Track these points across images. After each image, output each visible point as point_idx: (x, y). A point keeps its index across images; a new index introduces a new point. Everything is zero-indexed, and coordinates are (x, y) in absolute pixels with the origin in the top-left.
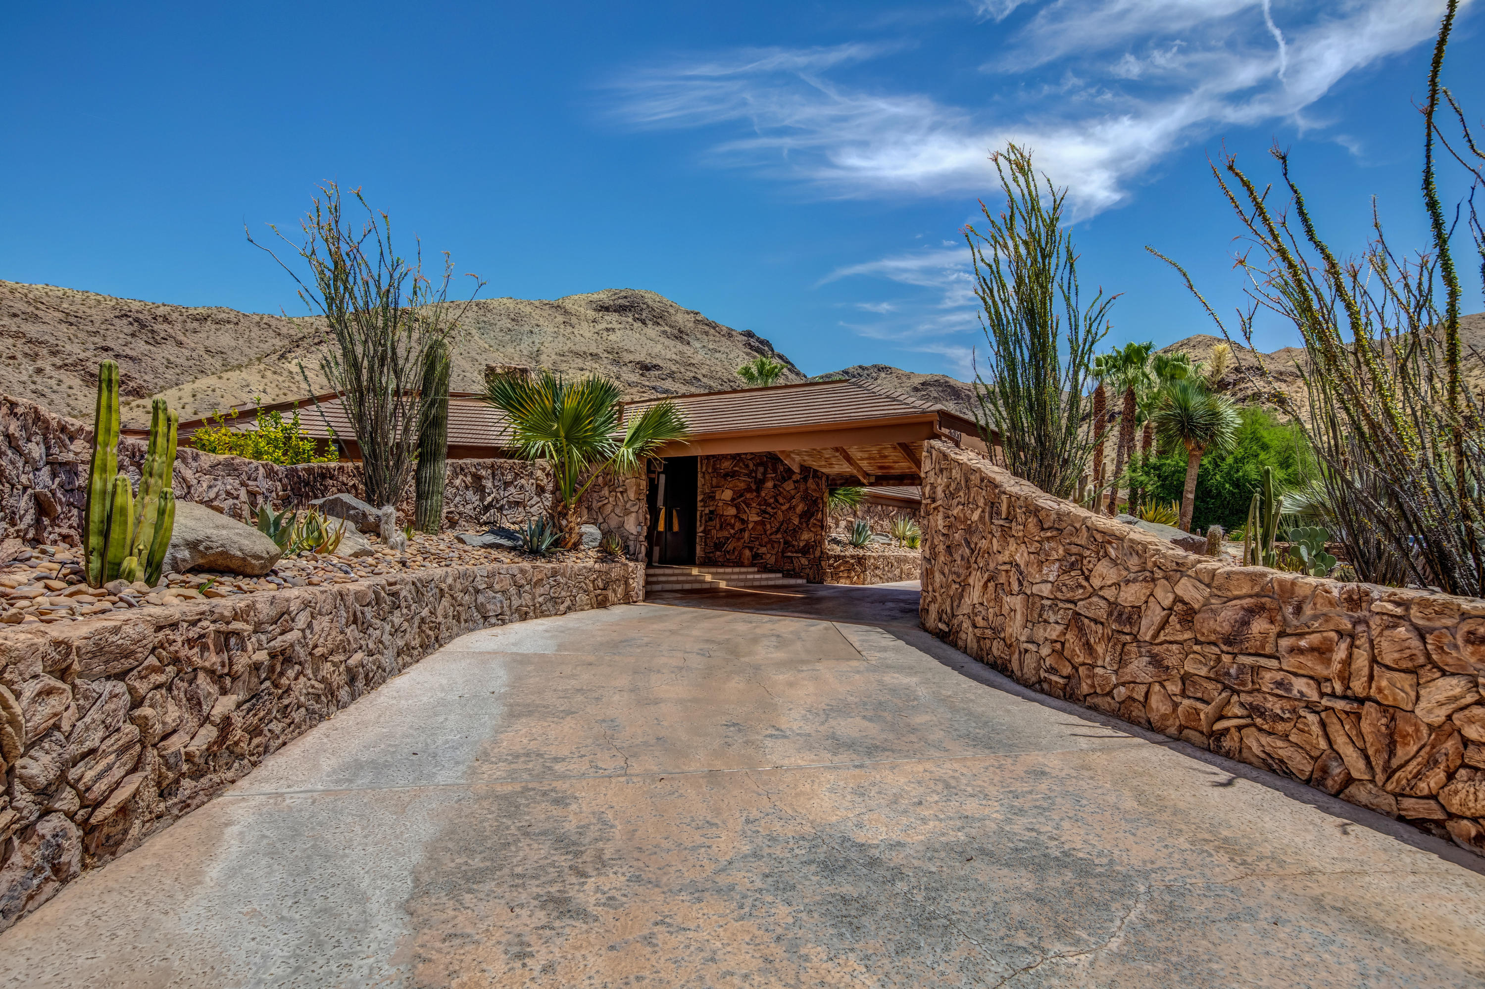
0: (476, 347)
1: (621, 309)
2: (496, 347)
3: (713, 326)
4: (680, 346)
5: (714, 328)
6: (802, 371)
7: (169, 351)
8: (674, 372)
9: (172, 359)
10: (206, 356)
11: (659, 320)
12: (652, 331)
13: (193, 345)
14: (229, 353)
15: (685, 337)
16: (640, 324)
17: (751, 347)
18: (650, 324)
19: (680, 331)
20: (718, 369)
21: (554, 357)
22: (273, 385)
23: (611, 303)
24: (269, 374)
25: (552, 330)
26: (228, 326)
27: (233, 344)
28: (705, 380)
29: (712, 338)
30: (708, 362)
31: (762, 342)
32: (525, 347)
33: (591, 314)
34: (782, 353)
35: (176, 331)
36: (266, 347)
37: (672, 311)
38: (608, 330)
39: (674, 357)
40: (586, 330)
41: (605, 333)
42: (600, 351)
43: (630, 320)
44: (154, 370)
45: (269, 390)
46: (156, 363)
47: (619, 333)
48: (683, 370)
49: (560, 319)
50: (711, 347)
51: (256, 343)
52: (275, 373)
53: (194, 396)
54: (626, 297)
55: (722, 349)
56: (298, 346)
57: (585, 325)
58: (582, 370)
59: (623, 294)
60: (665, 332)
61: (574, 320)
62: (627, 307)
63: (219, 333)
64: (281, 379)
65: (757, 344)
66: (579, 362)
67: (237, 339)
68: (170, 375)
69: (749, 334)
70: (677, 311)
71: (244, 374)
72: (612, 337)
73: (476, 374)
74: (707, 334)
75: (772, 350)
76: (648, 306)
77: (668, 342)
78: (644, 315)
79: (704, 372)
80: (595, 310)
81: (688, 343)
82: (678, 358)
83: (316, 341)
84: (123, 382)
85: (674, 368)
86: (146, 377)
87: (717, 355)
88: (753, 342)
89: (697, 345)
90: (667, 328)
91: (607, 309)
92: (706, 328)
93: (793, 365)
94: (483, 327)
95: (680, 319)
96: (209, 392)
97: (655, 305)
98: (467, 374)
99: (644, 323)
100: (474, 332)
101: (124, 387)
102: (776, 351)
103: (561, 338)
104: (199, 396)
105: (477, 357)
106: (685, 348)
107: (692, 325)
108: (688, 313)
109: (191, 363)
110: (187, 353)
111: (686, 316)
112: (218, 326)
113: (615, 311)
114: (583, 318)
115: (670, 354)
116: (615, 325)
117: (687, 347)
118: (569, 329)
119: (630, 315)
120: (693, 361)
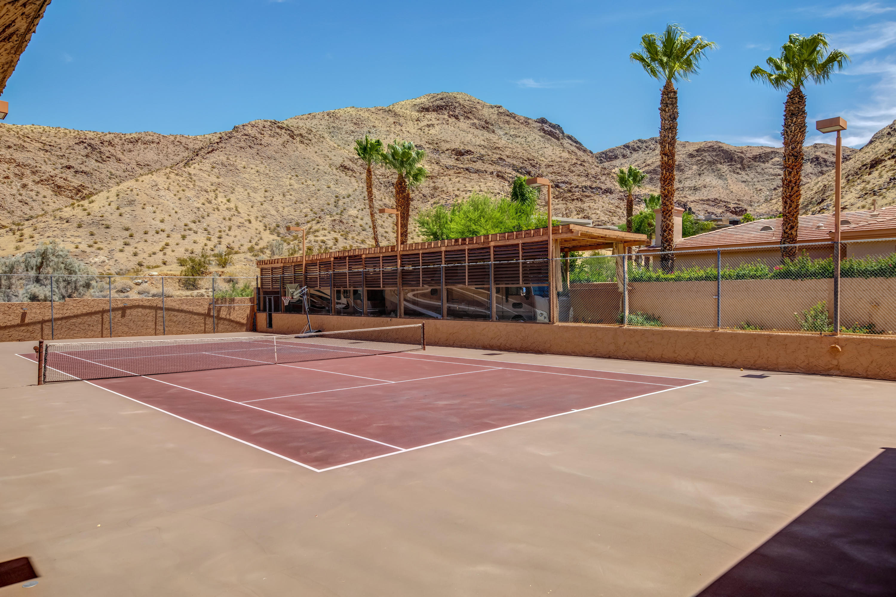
0: (327, 146)
1: (438, 109)
2: (343, 146)
3: (512, 116)
4: (487, 135)
5: (514, 118)
6: (589, 148)
7: (111, 166)
8: (483, 156)
9: (113, 172)
10: (137, 168)
11: (469, 115)
12: (463, 124)
13: (128, 161)
14: (153, 165)
15: (490, 127)
16: (454, 119)
17: (545, 131)
18: (462, 118)
19: (487, 122)
20: (519, 150)
22: (175, 184)
23: (431, 105)
25: (385, 129)
26: (152, 145)
27: (156, 158)
28: (508, 160)
29: (512, 126)
30: (510, 146)
31: (554, 127)
33: (415, 114)
34: (570, 134)
35: (115, 151)
36: (178, 159)
37: (479, 107)
38: (428, 126)
39: (483, 143)
40: (412, 127)
41: (427, 129)
42: (422, 143)
43: (446, 117)
44: (101, 181)
46: (103, 176)
47: (437, 128)
48: (490, 153)
49: (391, 120)
50: (512, 133)
51: (171, 156)
53: (118, 195)
54: (442, 99)
55: (521, 134)
56: (197, 155)
57: (410, 123)
59: (440, 96)
60: (474, 124)
61: (402, 120)
62: (443, 106)
63: (146, 151)
65: (550, 129)
67: (158, 154)
68: (112, 183)
69: (543, 121)
70: (483, 107)
72: (433, 131)
73: (327, 167)
74: (508, 122)
75: (563, 133)
76: (460, 104)
77: (477, 132)
78: (457, 111)
79: (507, 153)
80: (418, 111)
81: (493, 132)
82: (485, 144)
83: (210, 150)
84: (79, 191)
85: (483, 152)
87: (518, 139)
88: (546, 127)
89: (501, 133)
90: (475, 121)
91: (427, 110)
92: (508, 118)
93: (580, 144)
94: (333, 131)
95: (486, 113)
96: (129, 192)
97: (466, 103)
98: (321, 167)
99: (457, 118)
100: (326, 135)
101: (80, 194)
102: (566, 133)
103: (392, 135)
104: (121, 195)
105: (328, 154)
106: (491, 136)
107: (495, 116)
108: (492, 107)
110: (124, 167)
111: (491, 110)
112: (145, 146)
113: (434, 111)
114: (409, 118)
115: (479, 141)
116: (434, 122)
117: (493, 135)
118: (398, 128)
119: (446, 113)
120: (497, 145)
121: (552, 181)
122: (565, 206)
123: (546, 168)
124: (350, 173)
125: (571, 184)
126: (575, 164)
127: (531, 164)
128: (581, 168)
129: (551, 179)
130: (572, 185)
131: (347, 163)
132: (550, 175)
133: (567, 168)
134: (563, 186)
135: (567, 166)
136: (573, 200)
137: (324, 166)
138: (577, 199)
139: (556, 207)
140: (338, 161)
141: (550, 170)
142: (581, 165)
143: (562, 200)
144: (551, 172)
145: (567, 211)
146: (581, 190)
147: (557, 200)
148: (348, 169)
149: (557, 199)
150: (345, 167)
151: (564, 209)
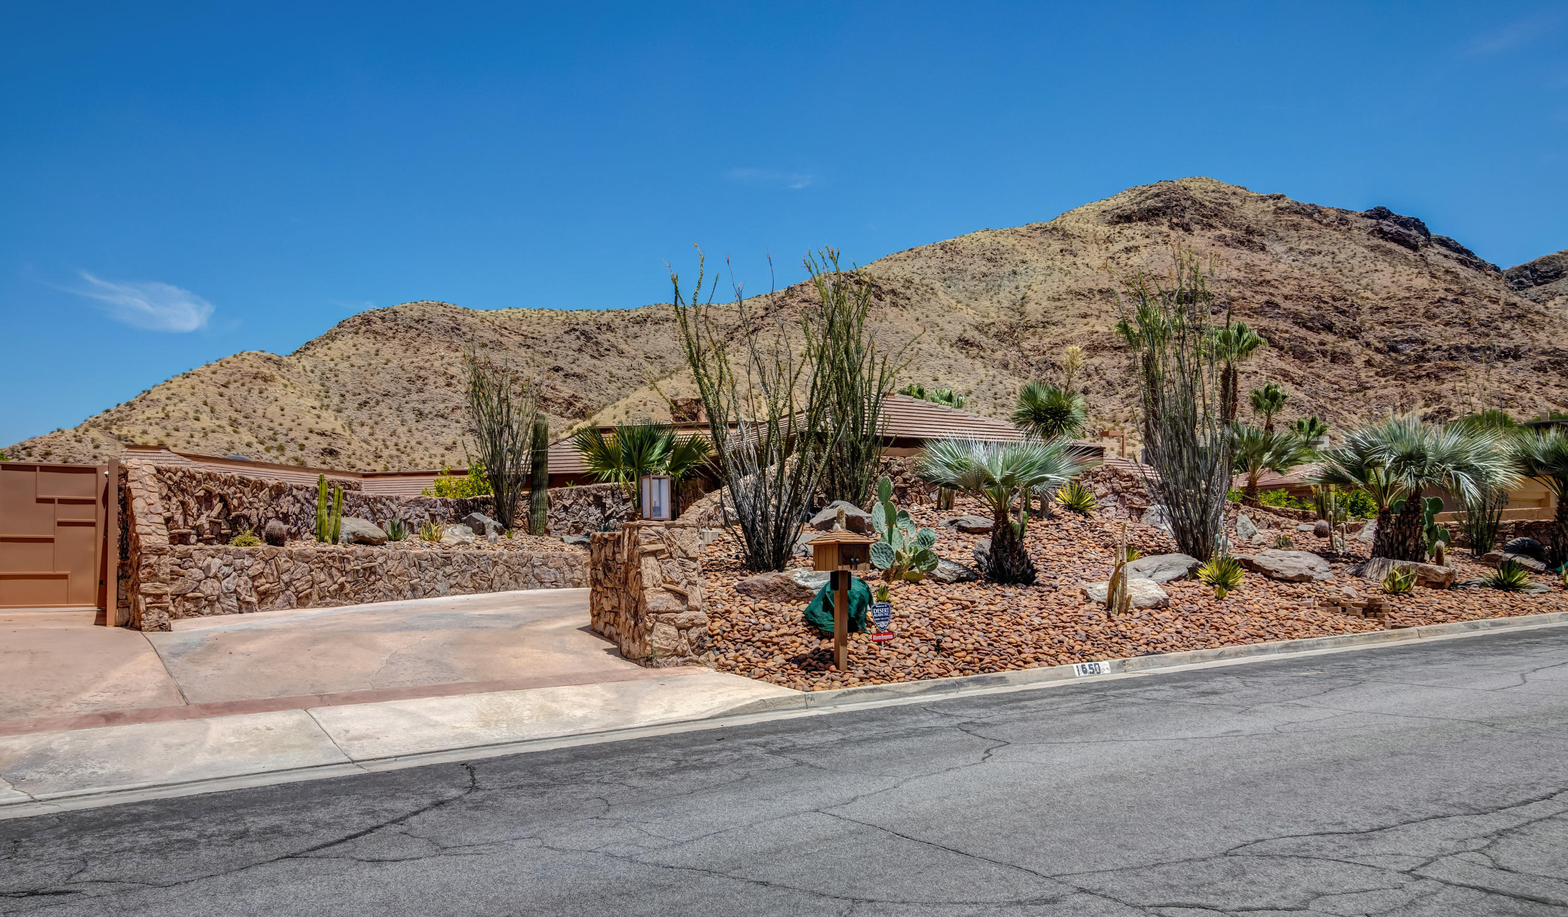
0: (937, 306)
1: (1149, 215)
2: (965, 301)
3: (1312, 212)
4: (1247, 255)
5: (1310, 216)
6: (1489, 261)
7: (612, 363)
8: (1233, 300)
9: (614, 371)
10: (645, 364)
11: (1213, 221)
12: (1200, 240)
13: (633, 353)
14: (667, 356)
15: (1257, 239)
16: (1181, 232)
17: (1384, 235)
18: (1197, 229)
19: (1249, 231)
20: (1314, 282)
21: (1045, 303)
23: (1135, 208)
25: (1044, 265)
26: (667, 325)
28: (1288, 304)
29: (1306, 232)
30: (1297, 274)
31: (1404, 223)
32: (1005, 297)
33: (1103, 230)
34: (1445, 235)
35: (616, 339)
37: (1235, 201)
38: (1128, 250)
39: (1235, 274)
40: (1095, 256)
41: (1124, 256)
42: (1114, 285)
43: (1165, 229)
44: (598, 386)
46: (600, 379)
47: (1145, 253)
48: (1248, 294)
49: (1056, 246)
50: (1303, 247)
53: (627, 413)
54: (1158, 195)
55: (1324, 248)
56: (732, 339)
57: (1093, 249)
58: (1085, 316)
59: (1155, 190)
60: (1222, 238)
61: (1077, 244)
62: (1158, 209)
63: (658, 335)
65: (1396, 228)
66: (1081, 306)
67: (675, 339)
68: (612, 390)
69: (1381, 214)
70: (1244, 201)
71: (674, 382)
72: (1135, 260)
73: (934, 344)
74: (1296, 227)
75: (1426, 233)
76: (1194, 202)
77: (1224, 252)
78: (1187, 216)
79: (1286, 291)
80: (1110, 223)
81: (1263, 248)
82: (1241, 276)
83: (751, 329)
84: (571, 404)
85: (1234, 293)
86: (591, 396)
87: (1315, 259)
88: (1386, 225)
89: (1279, 248)
90: (1225, 231)
91: (1128, 219)
92: (1296, 218)
93: (1469, 253)
94: (949, 276)
95: (1250, 212)
96: (641, 407)
97: (1207, 199)
98: (924, 346)
99: (1187, 229)
100: (937, 285)
101: (572, 408)
102: (1434, 233)
103: (1056, 275)
104: (632, 412)
105: (939, 320)
106: (1257, 258)
107: (1269, 217)
108: (1263, 200)
109: (631, 373)
110: (627, 362)
111: (1261, 205)
112: (657, 327)
113: (1141, 220)
114: (1090, 238)
115: (1224, 272)
116: (1140, 241)
117: (1261, 255)
118: (1069, 259)
119: (1165, 221)
120: (1268, 277)
121: (1383, 339)
122: (1400, 389)
123: (1372, 314)
124: (974, 351)
125: (1424, 343)
126: (1441, 300)
127: (1336, 308)
128: (1455, 309)
129: (1382, 334)
130: (1426, 347)
131: (971, 334)
132: (1378, 328)
133: (1422, 311)
134: (1408, 349)
135: (1421, 306)
136: (1419, 377)
137: (929, 343)
138: (1428, 375)
139: (1380, 392)
140: (955, 332)
141: (1382, 316)
142: (1455, 301)
143: (1395, 379)
144: (1381, 320)
145: (1405, 400)
146: (1446, 354)
147: (1383, 380)
148: (972, 345)
149: (1384, 376)
150: (967, 342)
151: (1398, 397)
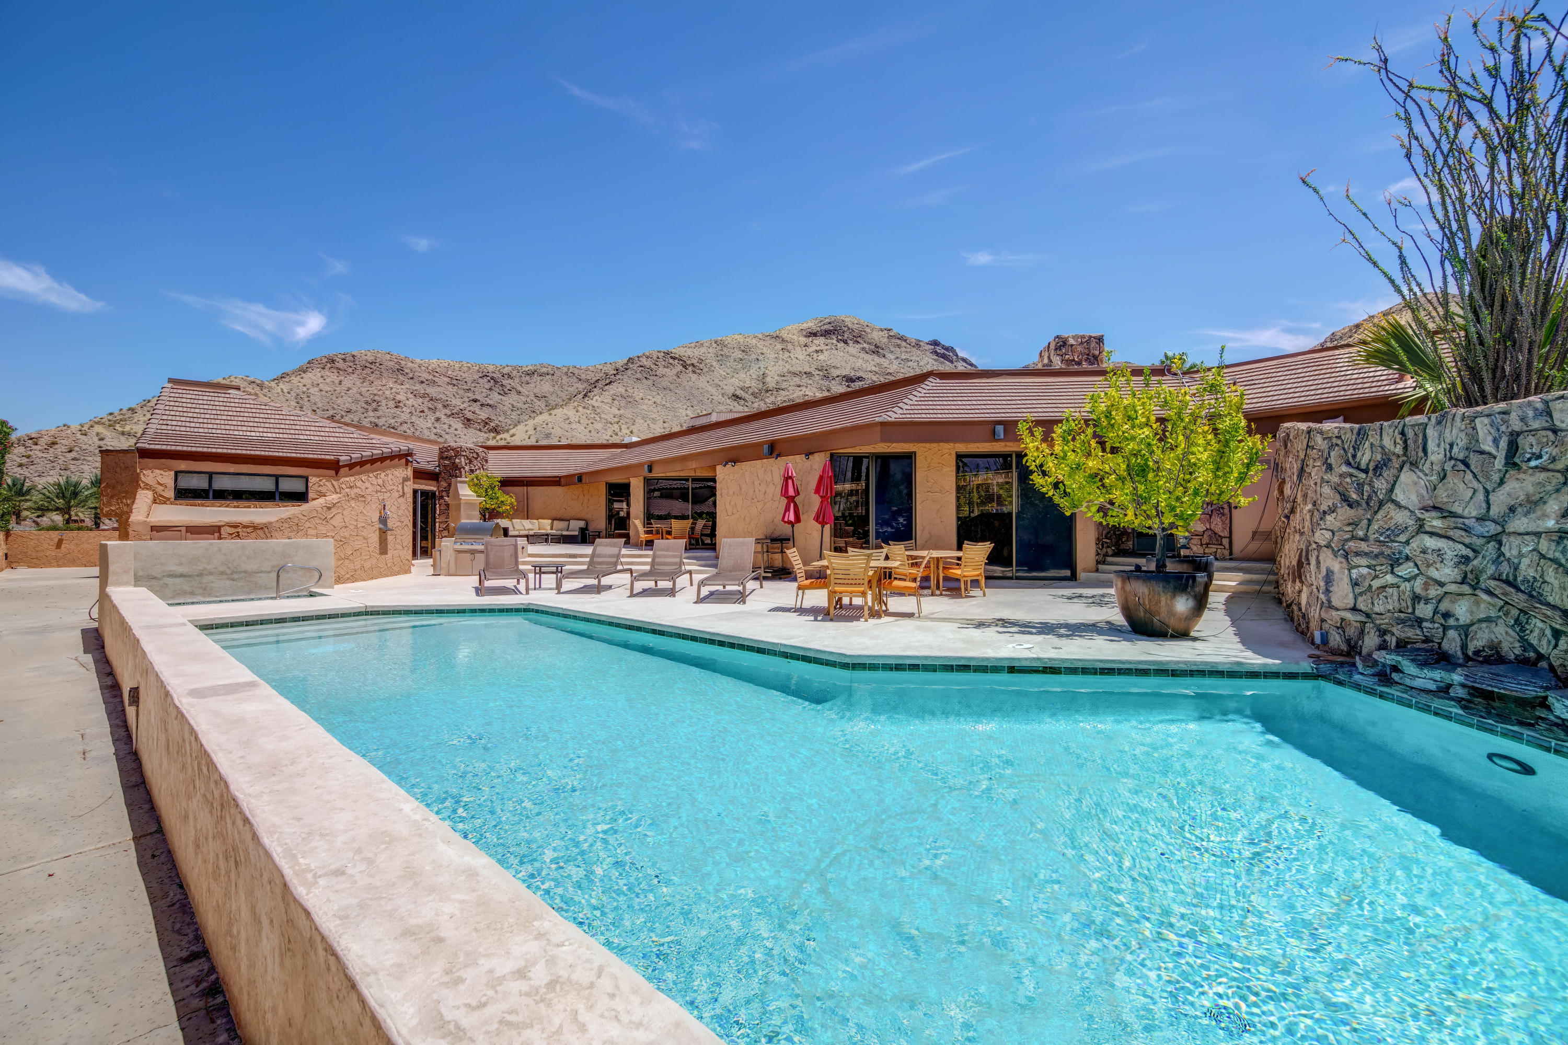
0: (718, 375)
1: (826, 333)
2: (732, 374)
3: (902, 338)
4: (878, 360)
5: (905, 341)
7: (512, 398)
9: (515, 404)
10: (535, 400)
11: (859, 339)
12: (853, 349)
13: (527, 393)
14: (550, 396)
15: (881, 351)
16: (843, 344)
17: (937, 354)
18: (851, 343)
19: (876, 346)
21: (776, 378)
22: (584, 417)
23: (819, 329)
24: (580, 409)
25: (773, 356)
26: (548, 377)
27: (552, 390)
29: (904, 349)
30: (902, 371)
31: (947, 349)
32: (753, 372)
33: (803, 340)
35: (515, 383)
36: (573, 390)
37: (868, 330)
38: (817, 351)
39: (874, 369)
40: (800, 353)
41: (815, 355)
42: (812, 370)
43: (834, 341)
44: (505, 413)
45: (582, 421)
46: (505, 408)
47: (826, 353)
49: (779, 346)
50: (904, 357)
51: (566, 388)
52: (584, 408)
53: (535, 429)
54: (830, 323)
55: (913, 358)
56: (595, 387)
57: (798, 349)
58: (799, 386)
59: (828, 320)
60: (863, 349)
61: (790, 346)
62: (831, 331)
63: (542, 383)
64: (589, 412)
65: (943, 351)
66: (797, 380)
67: (554, 386)
68: (514, 416)
69: (935, 343)
70: (872, 330)
71: (565, 411)
72: (821, 357)
73: (720, 396)
74: (899, 346)
75: (957, 355)
76: (849, 328)
77: (867, 357)
78: (846, 336)
80: (806, 336)
81: (884, 356)
82: (877, 369)
83: (608, 381)
84: (487, 423)
86: (500, 419)
87: (910, 364)
88: (939, 350)
89: (892, 357)
90: (865, 345)
91: (815, 335)
92: (899, 342)
94: (722, 358)
95: (876, 336)
96: (545, 426)
97: (855, 327)
98: (715, 397)
99: (846, 342)
100: (714, 364)
101: (488, 426)
102: (960, 355)
103: (781, 362)
104: (538, 429)
105: (720, 383)
107: (886, 340)
108: (882, 330)
109: (526, 406)
110: (524, 399)
111: (881, 333)
112: (541, 378)
113: (821, 335)
114: (796, 344)
115: (870, 367)
116: (823, 347)
117: (883, 360)
118: (787, 354)
119: (834, 337)
120: (889, 371)
124: (742, 402)
131: (739, 392)
137: (718, 397)
140: (730, 390)
148: (740, 398)
150: (737, 397)
